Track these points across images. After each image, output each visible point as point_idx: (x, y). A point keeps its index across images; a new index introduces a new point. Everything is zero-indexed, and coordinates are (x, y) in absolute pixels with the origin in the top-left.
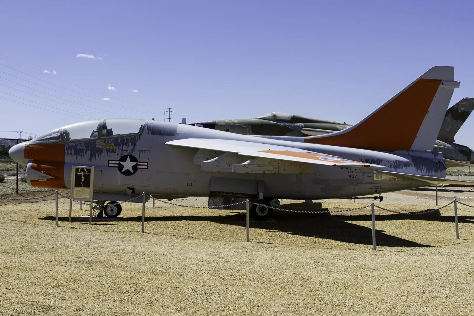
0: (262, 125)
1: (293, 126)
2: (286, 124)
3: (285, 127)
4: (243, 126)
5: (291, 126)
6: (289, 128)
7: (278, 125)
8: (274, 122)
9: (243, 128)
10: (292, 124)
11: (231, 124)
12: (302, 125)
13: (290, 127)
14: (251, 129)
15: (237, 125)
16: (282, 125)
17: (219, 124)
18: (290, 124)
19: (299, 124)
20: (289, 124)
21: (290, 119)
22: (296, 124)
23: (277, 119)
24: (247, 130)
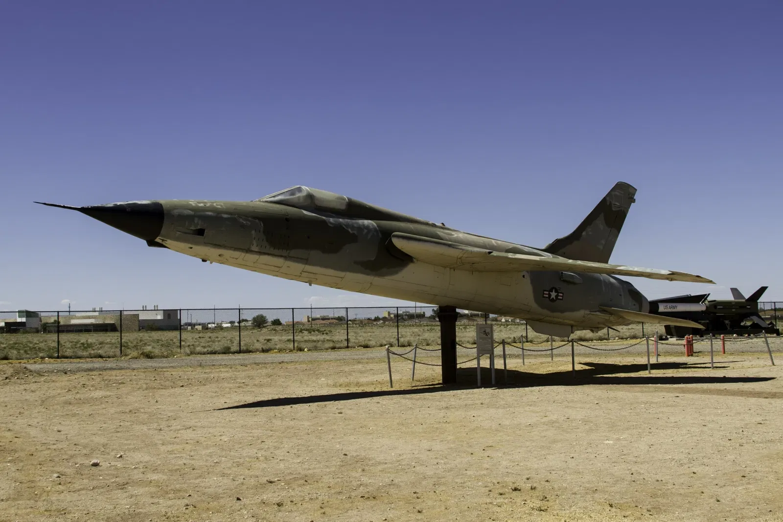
0: (287, 220)
1: (355, 225)
2: (341, 220)
3: (339, 228)
4: (241, 220)
5: (353, 227)
6: (348, 231)
7: (324, 222)
8: (314, 214)
9: (243, 226)
10: (354, 221)
11: (210, 213)
12: (373, 225)
13: (350, 230)
14: (262, 230)
15: (225, 216)
16: (331, 223)
17: (176, 212)
18: (349, 221)
19: (366, 222)
20: (346, 220)
21: (343, 207)
22: (361, 222)
23: (317, 206)
24: (253, 232)
